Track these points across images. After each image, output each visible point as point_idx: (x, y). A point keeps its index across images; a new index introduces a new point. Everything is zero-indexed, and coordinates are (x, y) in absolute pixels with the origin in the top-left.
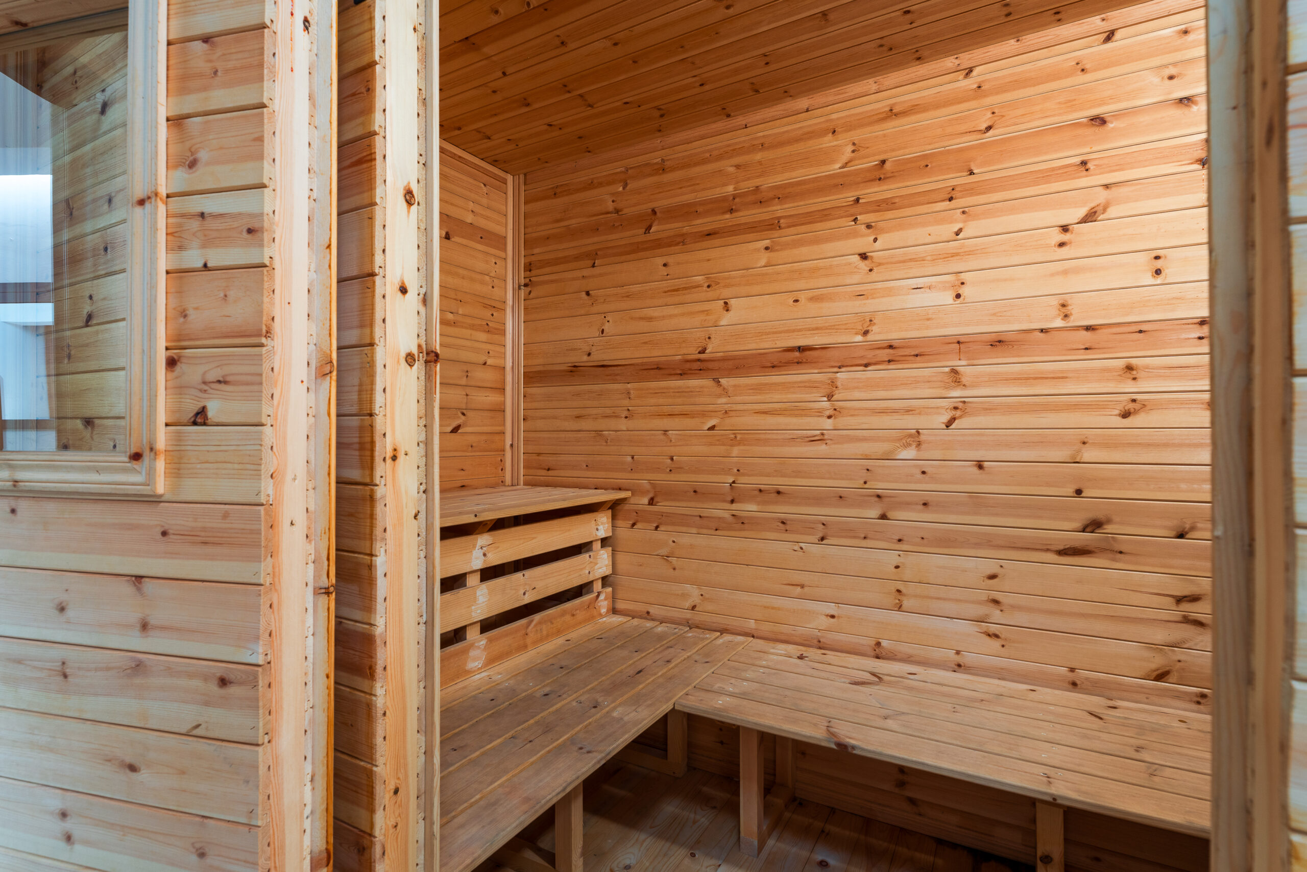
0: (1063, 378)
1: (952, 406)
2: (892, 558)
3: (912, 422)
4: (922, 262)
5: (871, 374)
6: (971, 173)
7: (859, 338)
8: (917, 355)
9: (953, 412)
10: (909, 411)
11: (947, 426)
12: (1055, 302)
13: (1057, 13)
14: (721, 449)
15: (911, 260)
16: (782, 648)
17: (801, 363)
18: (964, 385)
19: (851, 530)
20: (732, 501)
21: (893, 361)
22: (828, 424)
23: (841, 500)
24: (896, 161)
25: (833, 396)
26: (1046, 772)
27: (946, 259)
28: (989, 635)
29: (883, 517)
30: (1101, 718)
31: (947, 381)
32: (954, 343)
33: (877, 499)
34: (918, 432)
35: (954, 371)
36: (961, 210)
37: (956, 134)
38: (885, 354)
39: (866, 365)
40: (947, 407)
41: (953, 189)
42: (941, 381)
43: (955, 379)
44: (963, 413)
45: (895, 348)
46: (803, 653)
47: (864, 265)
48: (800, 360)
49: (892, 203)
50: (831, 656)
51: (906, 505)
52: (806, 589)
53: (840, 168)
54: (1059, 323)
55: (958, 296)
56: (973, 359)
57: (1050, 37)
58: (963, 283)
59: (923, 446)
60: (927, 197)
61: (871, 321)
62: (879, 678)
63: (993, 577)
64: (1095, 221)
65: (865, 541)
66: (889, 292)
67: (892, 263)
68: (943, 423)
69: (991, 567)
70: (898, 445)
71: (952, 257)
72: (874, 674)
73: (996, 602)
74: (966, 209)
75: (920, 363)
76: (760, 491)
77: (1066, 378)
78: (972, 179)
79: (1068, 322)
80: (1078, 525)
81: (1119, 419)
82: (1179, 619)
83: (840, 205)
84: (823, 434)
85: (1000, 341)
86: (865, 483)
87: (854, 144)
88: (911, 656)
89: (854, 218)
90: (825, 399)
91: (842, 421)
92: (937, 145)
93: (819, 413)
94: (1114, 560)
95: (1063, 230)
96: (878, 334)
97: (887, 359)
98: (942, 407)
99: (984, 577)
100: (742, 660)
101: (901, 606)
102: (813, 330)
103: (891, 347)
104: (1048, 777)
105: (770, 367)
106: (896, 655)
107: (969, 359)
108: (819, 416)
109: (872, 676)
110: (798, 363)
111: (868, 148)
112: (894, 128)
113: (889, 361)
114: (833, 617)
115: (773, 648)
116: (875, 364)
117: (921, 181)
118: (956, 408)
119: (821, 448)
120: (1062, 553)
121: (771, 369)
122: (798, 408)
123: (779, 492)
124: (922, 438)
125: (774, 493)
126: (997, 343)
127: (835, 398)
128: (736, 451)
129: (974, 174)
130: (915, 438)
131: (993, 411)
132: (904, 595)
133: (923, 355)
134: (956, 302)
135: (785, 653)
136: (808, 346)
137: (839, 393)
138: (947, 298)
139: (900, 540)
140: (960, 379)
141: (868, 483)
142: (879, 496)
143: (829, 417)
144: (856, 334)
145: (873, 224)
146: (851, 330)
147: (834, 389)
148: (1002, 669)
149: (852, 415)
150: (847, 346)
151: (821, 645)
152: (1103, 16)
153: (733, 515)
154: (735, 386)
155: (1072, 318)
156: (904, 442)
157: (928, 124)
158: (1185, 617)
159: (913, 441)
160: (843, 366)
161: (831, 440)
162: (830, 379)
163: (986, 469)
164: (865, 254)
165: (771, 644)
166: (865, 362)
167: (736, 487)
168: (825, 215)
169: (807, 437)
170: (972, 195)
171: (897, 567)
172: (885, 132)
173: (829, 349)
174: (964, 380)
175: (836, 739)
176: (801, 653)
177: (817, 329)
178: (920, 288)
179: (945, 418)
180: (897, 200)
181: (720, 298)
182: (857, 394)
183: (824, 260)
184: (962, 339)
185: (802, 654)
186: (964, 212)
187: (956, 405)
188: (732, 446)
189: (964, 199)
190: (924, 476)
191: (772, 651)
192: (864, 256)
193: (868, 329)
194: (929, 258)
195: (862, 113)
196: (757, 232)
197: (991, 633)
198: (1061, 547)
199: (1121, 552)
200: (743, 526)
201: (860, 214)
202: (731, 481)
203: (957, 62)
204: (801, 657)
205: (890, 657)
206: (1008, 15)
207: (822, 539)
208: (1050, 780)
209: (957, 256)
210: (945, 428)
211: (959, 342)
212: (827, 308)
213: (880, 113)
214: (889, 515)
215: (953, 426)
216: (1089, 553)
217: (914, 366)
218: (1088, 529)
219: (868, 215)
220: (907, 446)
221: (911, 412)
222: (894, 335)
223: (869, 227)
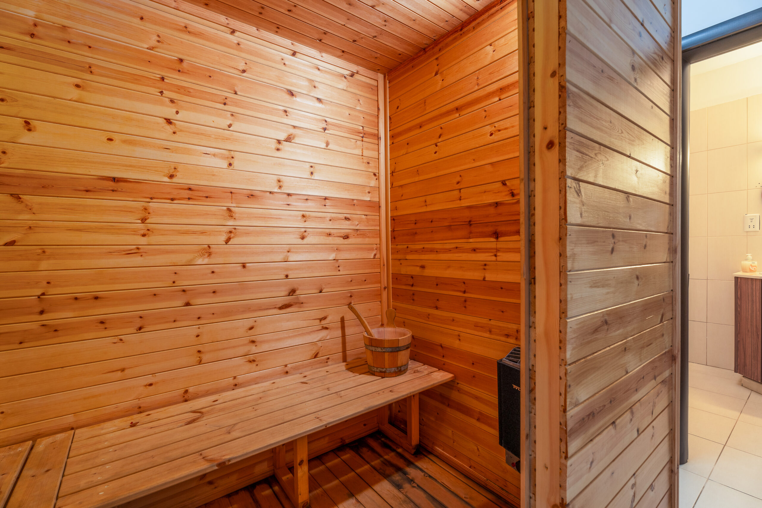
0: (279, 218)
1: (228, 231)
2: (194, 330)
3: (205, 240)
4: (210, 138)
5: (174, 206)
6: (236, 93)
7: (166, 179)
8: (207, 197)
9: (229, 234)
10: (203, 233)
11: (226, 243)
12: (275, 178)
13: (278, 28)
14: (26, 264)
15: (202, 134)
16: (109, 426)
17: (116, 191)
18: (235, 219)
19: (164, 318)
20: (42, 312)
21: (191, 199)
22: (143, 241)
23: (155, 296)
24: (189, 63)
25: (146, 220)
26: (315, 416)
27: (223, 140)
28: (250, 362)
29: (188, 304)
30: (306, 383)
31: (225, 215)
32: (228, 192)
33: (183, 293)
34: (209, 247)
35: (229, 210)
36: (231, 113)
37: (227, 65)
38: (186, 194)
39: (172, 199)
40: (226, 231)
41: (226, 98)
42: (222, 215)
43: (229, 214)
44: (234, 235)
45: (193, 190)
46: (131, 421)
47: (169, 129)
48: (115, 189)
49: (188, 91)
50: (155, 414)
51: (202, 294)
52: (126, 372)
53: (147, 48)
54: (276, 190)
55: (230, 164)
56: (239, 204)
57: (271, 38)
58: (233, 157)
59: (212, 256)
60: (212, 97)
61: (175, 168)
62: (200, 412)
63: (251, 328)
64: (290, 142)
65: (176, 323)
66: (187, 152)
67: (189, 132)
68: (224, 241)
69: (249, 323)
70: (196, 255)
71: (227, 140)
72: (194, 412)
73: (253, 342)
74: (234, 114)
75: (209, 202)
76: (76, 299)
77: (281, 218)
78: (235, 96)
79: (281, 190)
80: (286, 293)
81: (300, 240)
82: (321, 328)
83: (149, 77)
84: (138, 249)
85: (252, 195)
86: (174, 282)
87: (158, 36)
88: (208, 391)
89: (161, 90)
90: (140, 221)
91: (153, 239)
92: (216, 66)
93: (134, 232)
94: (300, 307)
95: (278, 142)
96: (180, 179)
97: (188, 197)
98: (223, 231)
99: (247, 329)
100: (82, 451)
101: (201, 361)
102: (126, 166)
103: (190, 189)
104: (318, 418)
105: (84, 191)
106: (198, 394)
107: (237, 203)
108: (134, 234)
109: (194, 414)
110: (113, 191)
111: (169, 44)
112: (188, 40)
113: (189, 199)
114: (151, 385)
115: (102, 429)
116: (179, 199)
117: (207, 85)
118: (231, 232)
119: (137, 260)
120: (281, 308)
121: (85, 192)
122: (114, 227)
123: (96, 298)
124: (211, 250)
125: (91, 299)
126: (251, 196)
127: (147, 221)
128: (44, 265)
129: (237, 94)
130: (208, 251)
131: (250, 234)
132: (203, 353)
133: (211, 197)
134: (229, 168)
135: (117, 428)
136: (123, 178)
137: (151, 218)
138: (225, 164)
139: (199, 318)
140: (232, 214)
141: (176, 282)
142: (184, 291)
143: (144, 235)
144: (164, 176)
145: (175, 101)
146: (160, 173)
147: (147, 214)
148: (257, 378)
149: (162, 235)
150: (158, 184)
151: (141, 410)
152: (293, 42)
153: (43, 325)
154: (40, 204)
155: (283, 188)
156: (201, 253)
157: (210, 50)
158: (322, 327)
159: (206, 253)
160: (154, 198)
161: (146, 252)
162: (143, 206)
163: (247, 268)
164: (169, 120)
165: (96, 427)
166: (172, 197)
167: (45, 298)
168: (136, 79)
169: (124, 251)
170: (236, 106)
171: (198, 336)
172: (182, 40)
173: (142, 184)
174: (236, 216)
175: (216, 463)
176: (130, 422)
177: (130, 166)
178: (208, 154)
179: (224, 238)
180: (191, 91)
181: (20, 115)
182: (166, 220)
183: (136, 114)
184: (233, 191)
185: (132, 423)
186: (232, 115)
187: (230, 230)
188: (40, 260)
189: (232, 107)
190: (214, 274)
191: (103, 432)
192: (169, 121)
193: (173, 173)
194: (213, 136)
195: (164, 17)
196: (65, 67)
197: (251, 360)
198: (281, 305)
199: (302, 303)
200: (56, 333)
201: (165, 90)
202: (39, 293)
203: (227, 22)
204: (133, 425)
205: (197, 396)
206: (261, 13)
207: (140, 328)
208: (319, 419)
209: (229, 140)
210: (225, 244)
211: (231, 193)
212: (139, 152)
213: (178, 25)
214: (192, 302)
215: (229, 243)
216: (291, 306)
217: (206, 204)
218: (291, 294)
219: (171, 92)
220: (202, 255)
221: (204, 234)
222: (192, 181)
223: (172, 101)
